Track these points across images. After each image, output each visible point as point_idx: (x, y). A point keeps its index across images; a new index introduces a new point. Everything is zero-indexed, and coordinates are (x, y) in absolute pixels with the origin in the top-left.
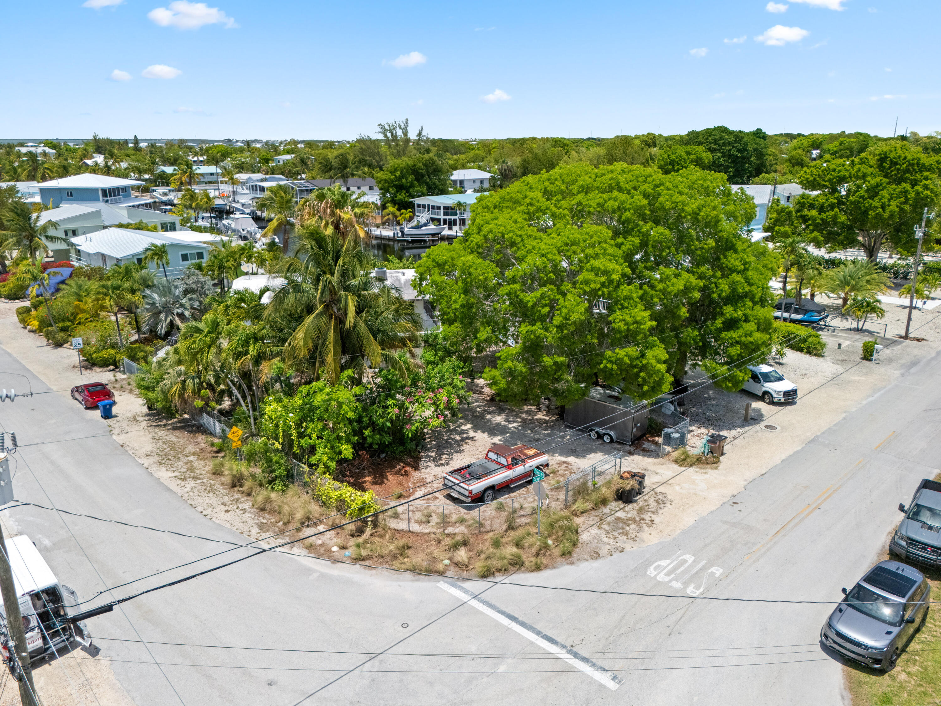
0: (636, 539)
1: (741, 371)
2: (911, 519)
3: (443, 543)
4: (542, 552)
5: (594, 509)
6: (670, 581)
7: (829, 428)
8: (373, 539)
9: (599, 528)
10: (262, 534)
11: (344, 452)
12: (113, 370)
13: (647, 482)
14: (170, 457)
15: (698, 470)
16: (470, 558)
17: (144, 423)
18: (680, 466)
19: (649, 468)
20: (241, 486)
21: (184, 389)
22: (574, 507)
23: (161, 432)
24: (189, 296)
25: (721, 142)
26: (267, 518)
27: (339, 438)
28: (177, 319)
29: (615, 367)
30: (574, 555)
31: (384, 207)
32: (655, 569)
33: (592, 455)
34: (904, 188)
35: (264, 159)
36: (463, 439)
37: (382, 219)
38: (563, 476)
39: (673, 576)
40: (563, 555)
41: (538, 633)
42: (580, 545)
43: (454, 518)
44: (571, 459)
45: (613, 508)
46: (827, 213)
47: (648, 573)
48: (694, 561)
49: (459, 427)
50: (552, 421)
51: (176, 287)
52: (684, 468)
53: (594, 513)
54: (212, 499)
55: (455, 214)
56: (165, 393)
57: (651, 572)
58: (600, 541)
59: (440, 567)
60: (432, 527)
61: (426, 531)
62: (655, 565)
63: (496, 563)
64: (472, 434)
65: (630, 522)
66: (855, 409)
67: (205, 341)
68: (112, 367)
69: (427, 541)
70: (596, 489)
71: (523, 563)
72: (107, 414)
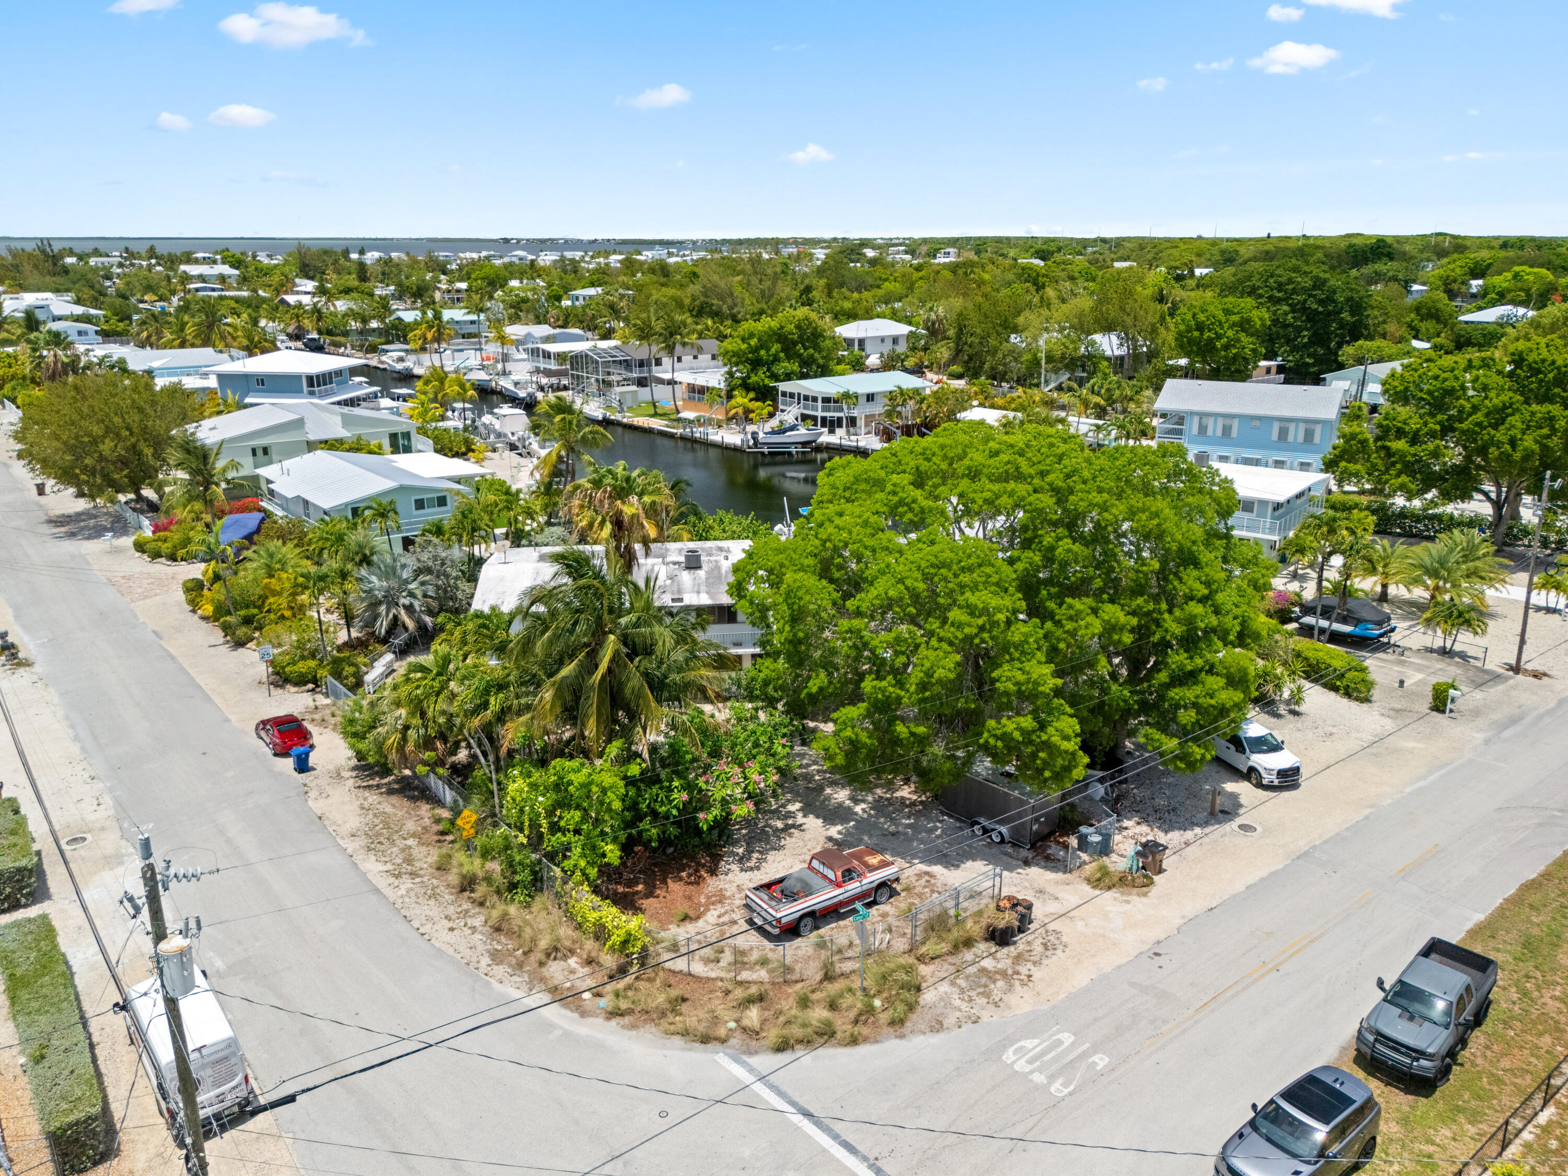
0: (1000, 1004)
1: (1199, 746)
2: (1389, 1002)
3: (731, 996)
4: (863, 1018)
5: (951, 953)
6: (1032, 1072)
7: (1337, 834)
8: (637, 984)
9: (953, 983)
10: (495, 967)
11: (609, 855)
12: (313, 690)
13: (1038, 912)
14: (382, 839)
15: (1117, 895)
16: (764, 1022)
17: (350, 783)
18: (1094, 887)
19: (1048, 889)
20: (472, 891)
21: (404, 738)
22: (923, 950)
23: (373, 798)
24: (422, 578)
25: (1290, 287)
26: (504, 943)
27: (603, 834)
28: (403, 612)
29: (1000, 744)
30: (908, 1024)
31: (730, 396)
32: (1015, 1053)
33: (969, 864)
34: (1549, 412)
35: (554, 296)
36: (787, 828)
37: (727, 413)
38: (920, 896)
39: (1038, 1063)
40: (892, 1023)
41: (836, 1137)
42: (919, 1009)
43: (755, 956)
44: (937, 869)
45: (979, 952)
46: (1424, 446)
47: (1004, 1058)
48: (1073, 1044)
49: (784, 806)
50: (922, 802)
51: (404, 566)
52: (1097, 892)
53: (951, 959)
54: (432, 909)
55: (842, 410)
56: (380, 745)
57: (1009, 1056)
58: (948, 1004)
59: (722, 1032)
60: (722, 969)
61: (713, 975)
62: (1016, 1046)
63: (796, 1031)
64: (800, 819)
65: (998, 977)
66: (1389, 801)
67: (432, 687)
68: (311, 686)
69: (711, 992)
70: (959, 921)
71: (835, 1033)
72: (303, 766)
